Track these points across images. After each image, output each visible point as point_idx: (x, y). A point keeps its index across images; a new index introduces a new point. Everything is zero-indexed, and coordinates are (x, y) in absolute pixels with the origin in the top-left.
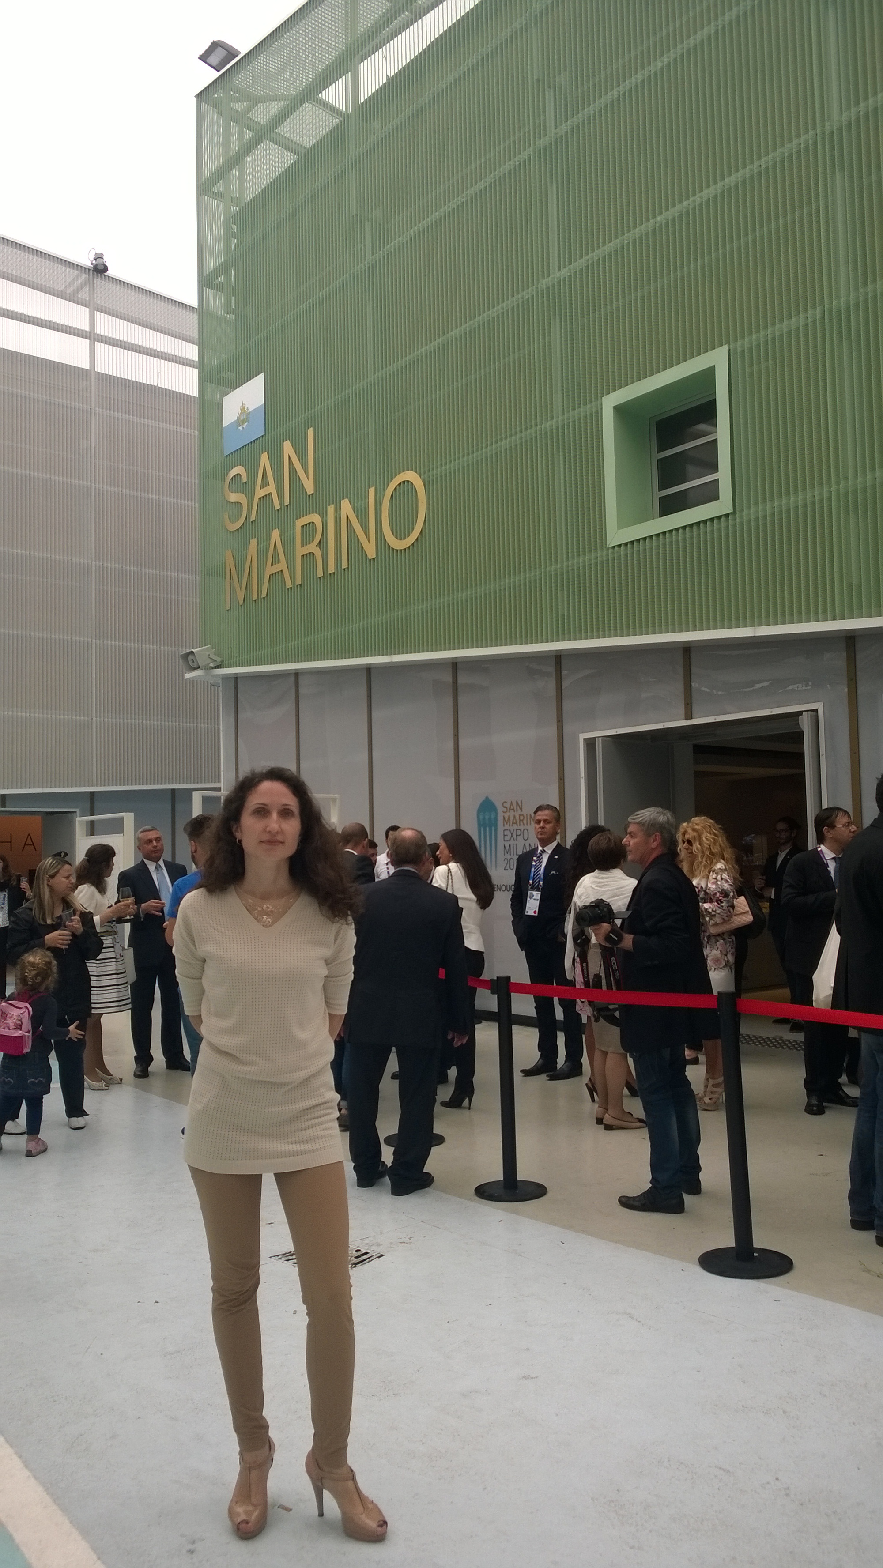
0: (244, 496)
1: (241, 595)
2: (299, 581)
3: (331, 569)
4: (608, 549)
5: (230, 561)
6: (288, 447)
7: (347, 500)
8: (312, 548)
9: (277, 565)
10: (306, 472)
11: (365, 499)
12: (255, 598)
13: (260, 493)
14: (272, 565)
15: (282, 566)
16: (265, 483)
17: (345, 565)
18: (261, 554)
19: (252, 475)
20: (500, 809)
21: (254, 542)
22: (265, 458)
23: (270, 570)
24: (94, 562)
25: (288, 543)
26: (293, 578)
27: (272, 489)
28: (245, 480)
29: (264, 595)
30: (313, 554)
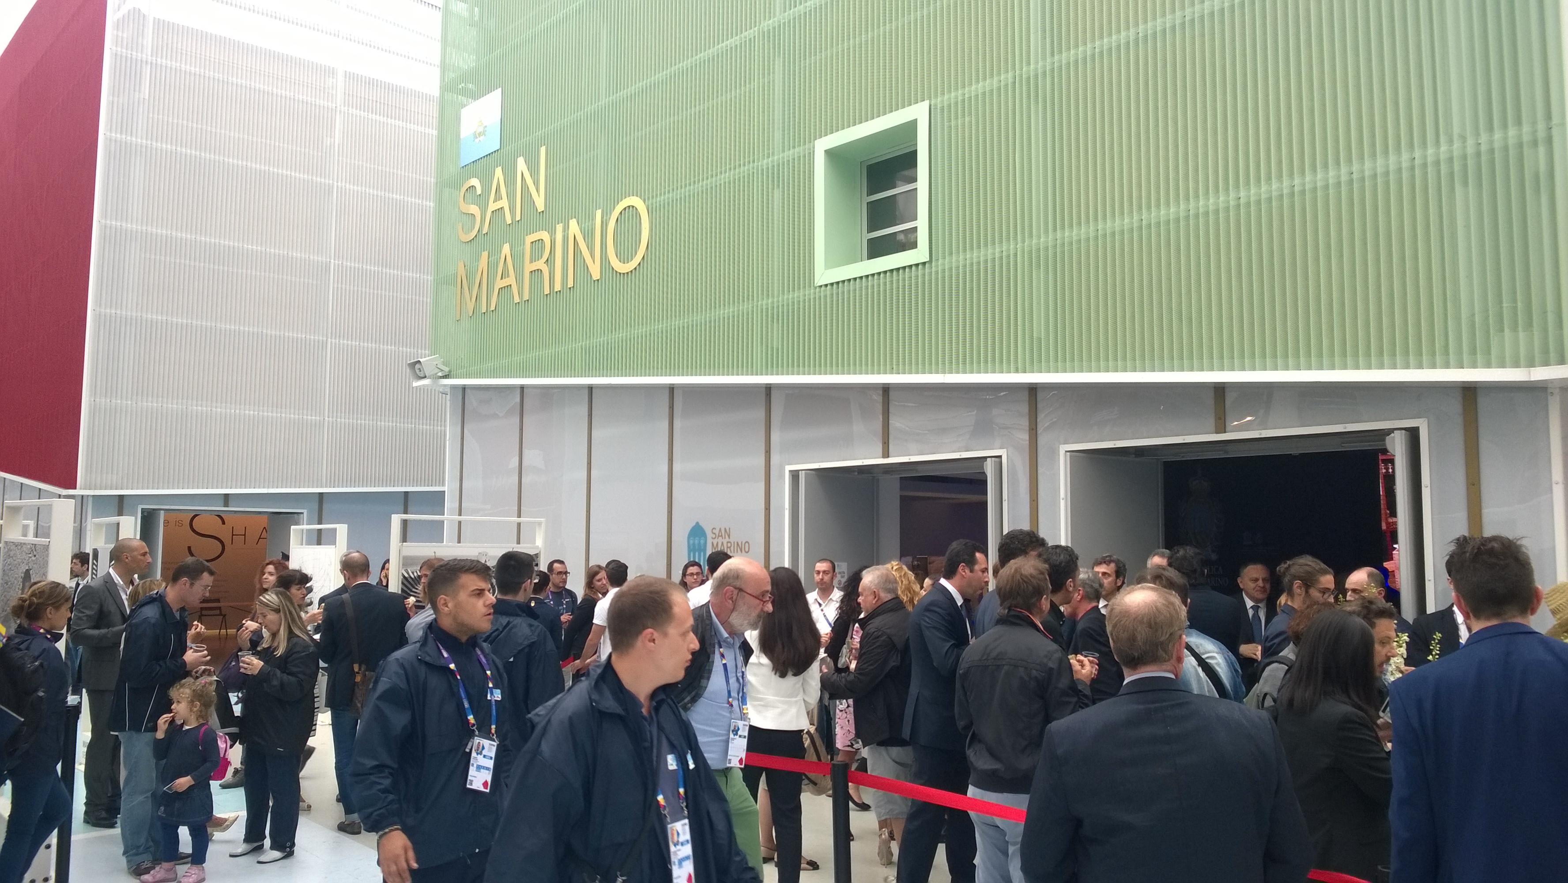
0: (477, 208)
1: (471, 306)
2: (526, 297)
3: (558, 287)
4: (816, 288)
5: (461, 271)
6: (521, 165)
7: (574, 220)
8: (540, 264)
9: (507, 279)
10: (538, 190)
11: (593, 220)
12: (484, 310)
13: (492, 206)
14: (502, 279)
15: (511, 280)
16: (498, 197)
17: (570, 284)
18: (492, 266)
19: (486, 186)
20: (709, 535)
21: (485, 254)
22: (499, 172)
23: (499, 284)
24: (332, 261)
25: (517, 257)
26: (520, 294)
27: (504, 203)
28: (479, 192)
29: (493, 308)
30: (541, 270)
